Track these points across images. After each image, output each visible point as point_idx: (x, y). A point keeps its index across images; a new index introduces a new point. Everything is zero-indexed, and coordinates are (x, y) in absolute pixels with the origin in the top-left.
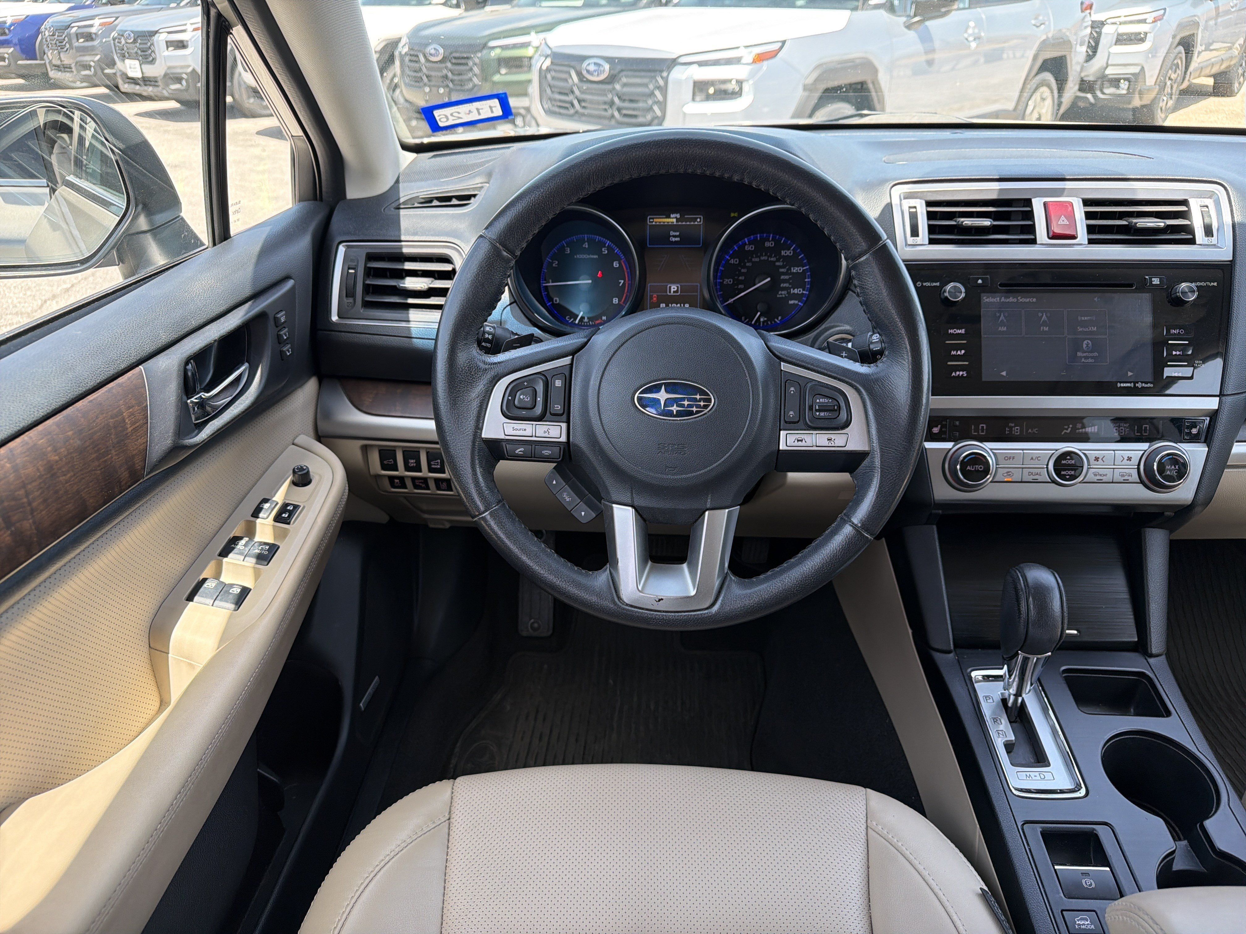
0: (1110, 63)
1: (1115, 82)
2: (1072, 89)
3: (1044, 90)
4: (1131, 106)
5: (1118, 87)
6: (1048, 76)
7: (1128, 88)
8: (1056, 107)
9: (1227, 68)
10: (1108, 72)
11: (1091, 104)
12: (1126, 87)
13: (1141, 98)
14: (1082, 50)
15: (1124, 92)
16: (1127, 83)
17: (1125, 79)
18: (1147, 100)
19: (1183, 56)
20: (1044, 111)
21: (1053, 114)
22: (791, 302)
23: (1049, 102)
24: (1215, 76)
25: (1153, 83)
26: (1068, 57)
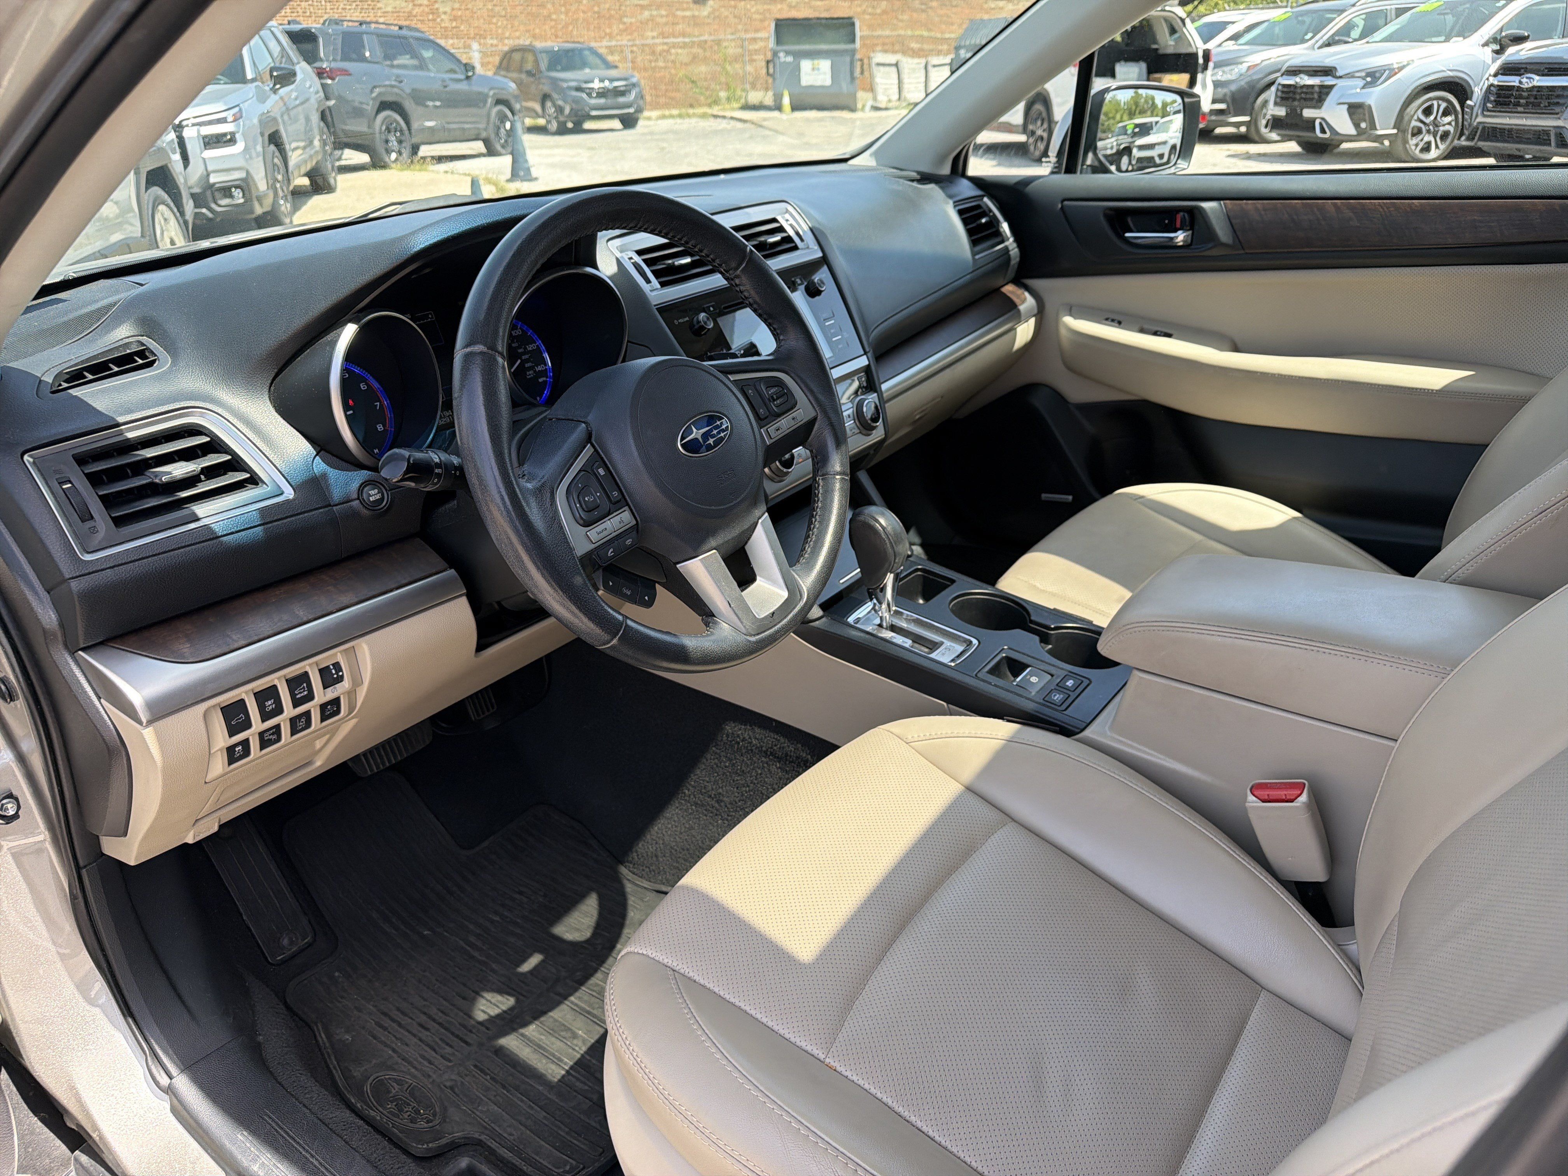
0: (210, 168)
1: (226, 191)
2: (189, 206)
3: (162, 208)
4: (254, 216)
5: (231, 196)
6: (157, 191)
7: (244, 194)
8: (184, 228)
9: (317, 163)
10: (213, 179)
11: (211, 219)
12: (241, 195)
13: (261, 205)
14: (177, 157)
15: (242, 201)
16: (239, 190)
17: (236, 187)
18: (267, 208)
19: (277, 154)
20: (173, 234)
21: (185, 238)
22: (541, 380)
23: (173, 222)
24: (309, 175)
25: (266, 187)
26: (169, 165)
